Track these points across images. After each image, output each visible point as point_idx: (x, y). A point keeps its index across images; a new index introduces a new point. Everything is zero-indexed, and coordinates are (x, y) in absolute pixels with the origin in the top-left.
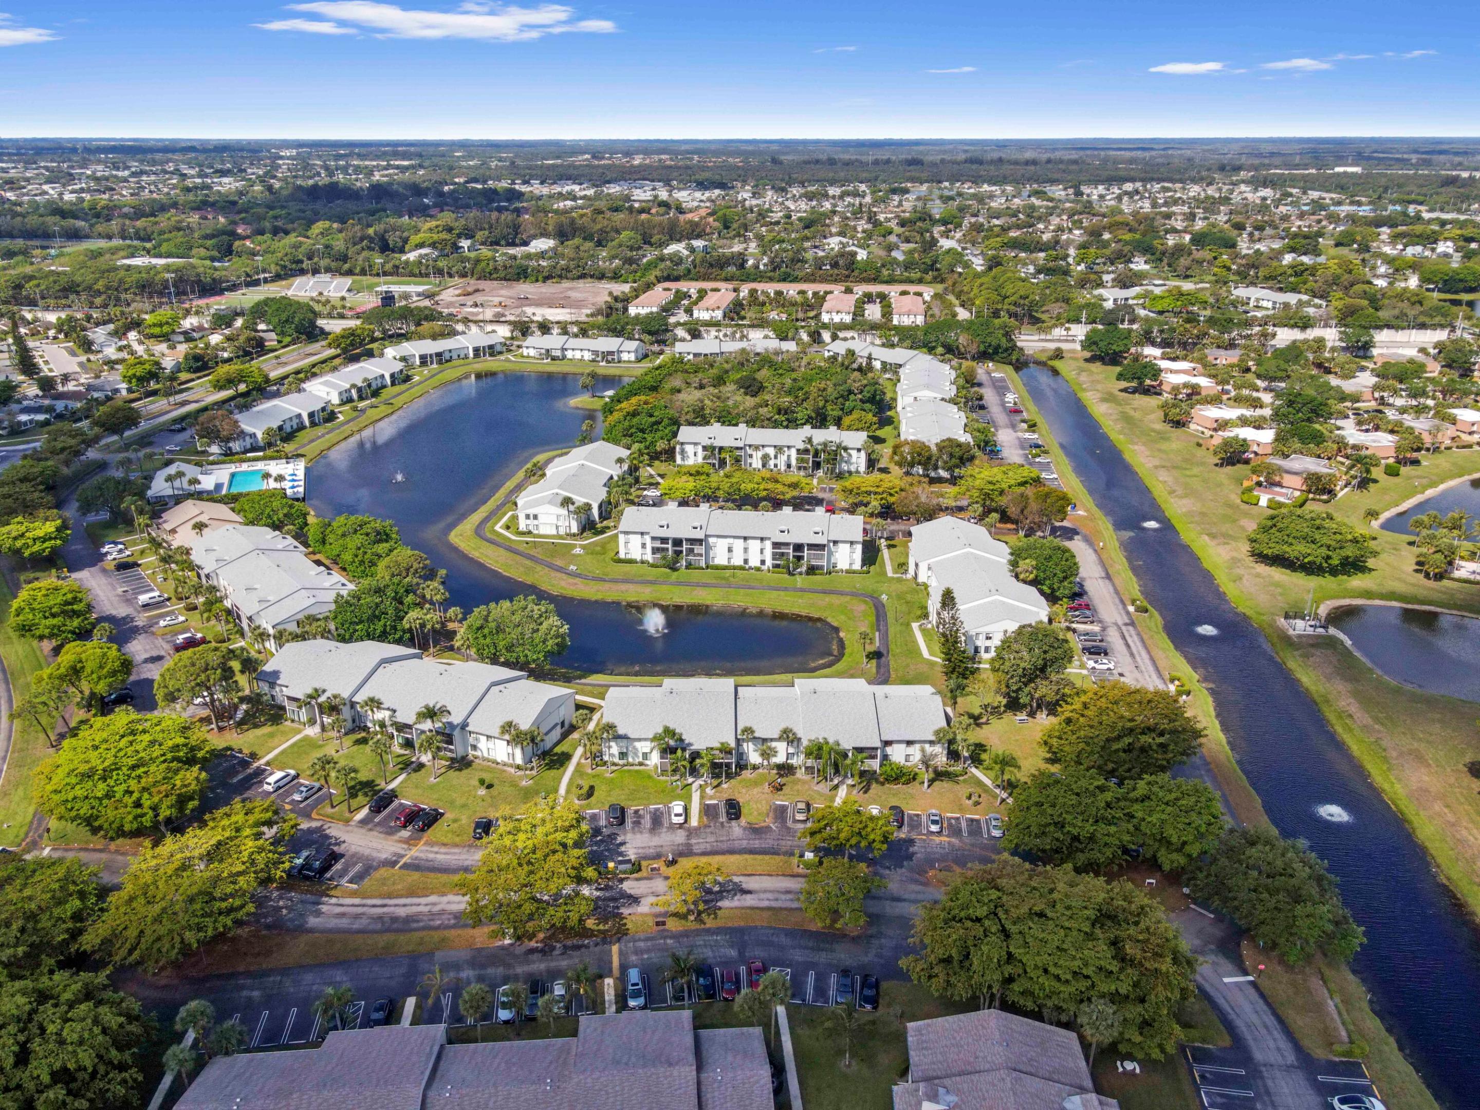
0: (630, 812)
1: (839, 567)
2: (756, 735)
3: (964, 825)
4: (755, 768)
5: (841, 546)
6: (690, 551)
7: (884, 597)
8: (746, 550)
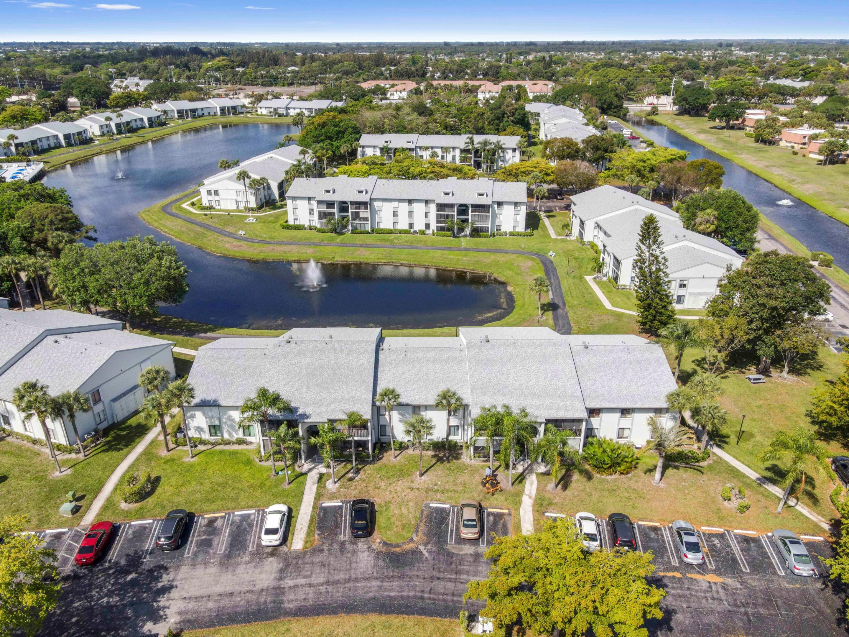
0: (201, 522)
1: (503, 229)
2: (403, 400)
3: (736, 549)
4: (402, 447)
5: (505, 207)
6: (356, 216)
7: (551, 255)
8: (411, 214)
